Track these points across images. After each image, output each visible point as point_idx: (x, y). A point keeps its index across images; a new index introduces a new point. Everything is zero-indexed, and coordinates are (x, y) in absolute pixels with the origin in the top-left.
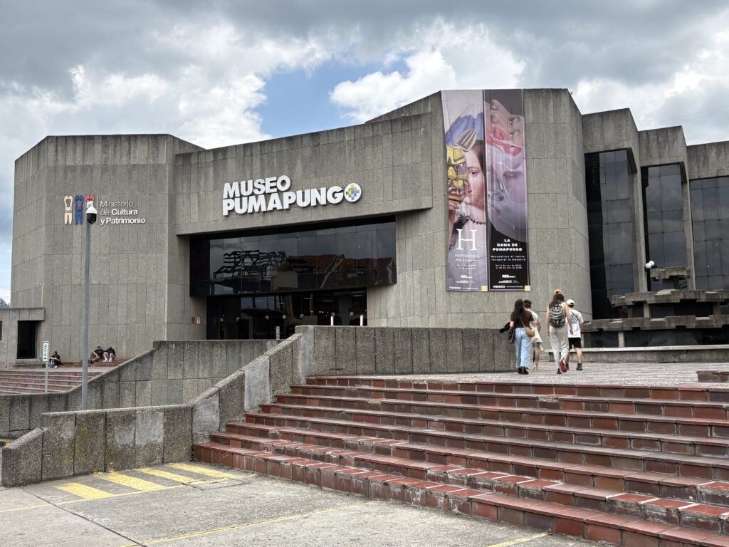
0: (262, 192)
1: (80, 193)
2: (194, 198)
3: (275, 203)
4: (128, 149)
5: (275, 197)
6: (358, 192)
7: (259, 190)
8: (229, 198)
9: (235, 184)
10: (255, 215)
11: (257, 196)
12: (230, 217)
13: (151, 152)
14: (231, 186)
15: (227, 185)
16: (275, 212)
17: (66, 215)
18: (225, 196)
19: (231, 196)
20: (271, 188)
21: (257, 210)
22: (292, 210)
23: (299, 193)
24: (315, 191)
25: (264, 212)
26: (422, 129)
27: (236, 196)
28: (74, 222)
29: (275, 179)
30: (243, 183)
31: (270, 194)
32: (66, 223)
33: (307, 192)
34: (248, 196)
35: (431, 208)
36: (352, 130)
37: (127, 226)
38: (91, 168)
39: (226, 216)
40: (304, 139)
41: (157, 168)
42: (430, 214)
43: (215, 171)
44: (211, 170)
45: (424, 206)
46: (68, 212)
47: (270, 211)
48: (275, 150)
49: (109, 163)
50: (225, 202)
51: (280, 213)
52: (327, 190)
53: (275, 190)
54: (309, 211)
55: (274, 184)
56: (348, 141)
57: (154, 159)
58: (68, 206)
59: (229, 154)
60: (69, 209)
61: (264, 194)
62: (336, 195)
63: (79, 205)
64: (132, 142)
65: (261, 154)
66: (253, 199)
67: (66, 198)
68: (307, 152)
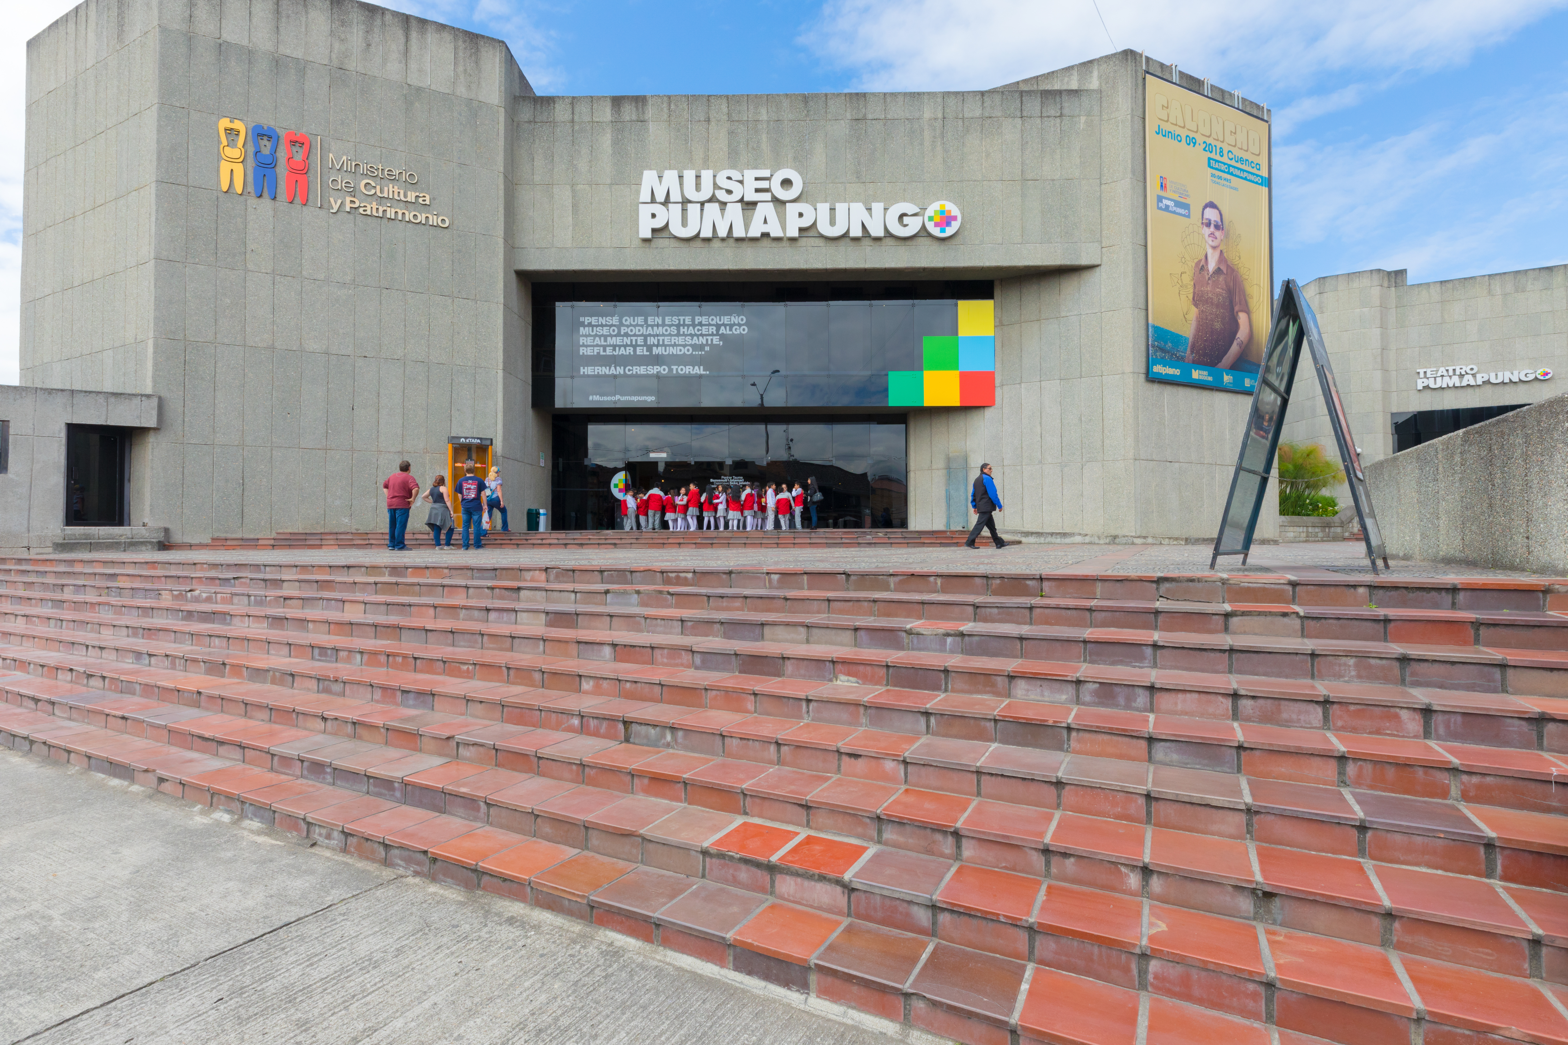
0: (736, 196)
1: (267, 121)
2: (563, 195)
3: (765, 222)
4: (402, 48)
5: (766, 209)
6: (955, 218)
7: (729, 192)
8: (653, 201)
9: (671, 176)
10: (716, 244)
11: (723, 204)
12: (654, 244)
13: (461, 69)
14: (660, 177)
15: (649, 177)
17: (225, 168)
18: (645, 196)
19: (660, 197)
20: (757, 190)
21: (722, 232)
22: (803, 242)
23: (823, 208)
24: (858, 209)
25: (739, 240)
26: (1083, 119)
27: (672, 199)
28: (251, 188)
29: (766, 173)
30: (689, 176)
31: (754, 204)
32: (225, 187)
33: (841, 208)
34: (702, 204)
35: (1098, 266)
36: (939, 100)
38: (302, 67)
39: (646, 240)
40: (831, 102)
41: (474, 108)
42: (1096, 275)
43: (616, 142)
44: (606, 140)
45: (1084, 262)
46: (232, 160)
47: (754, 240)
48: (764, 116)
49: (352, 65)
50: (645, 211)
52: (886, 209)
53: (767, 196)
55: (764, 184)
56: (930, 120)
57: (469, 88)
58: (232, 144)
59: (650, 112)
60: (234, 153)
61: (741, 200)
62: (906, 220)
63: (266, 151)
64: (414, 35)
65: (730, 119)
66: (712, 209)
67: (224, 123)
68: (840, 129)
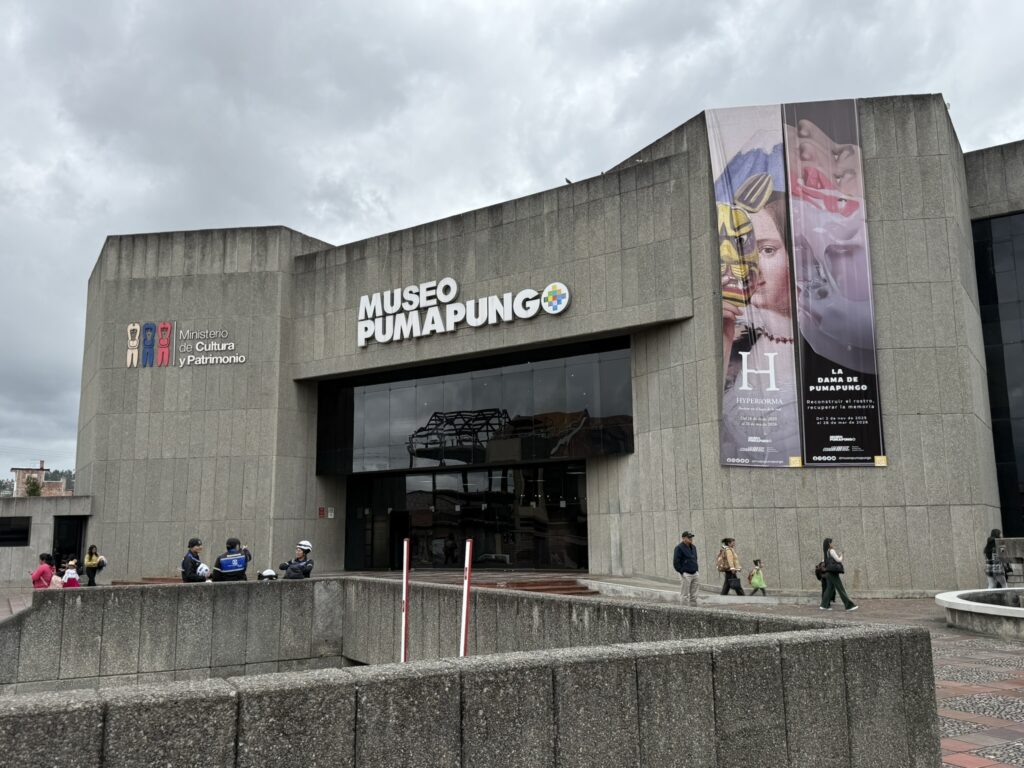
0: (415, 306)
1: (150, 319)
2: (319, 321)
3: (433, 322)
4: (222, 251)
5: (434, 313)
6: (564, 296)
8: (366, 318)
9: (376, 297)
10: (405, 344)
12: (369, 349)
13: (256, 253)
14: (370, 300)
15: (364, 299)
16: (435, 338)
17: (130, 352)
18: (361, 316)
19: (370, 315)
20: (429, 298)
21: (406, 335)
22: (460, 333)
23: (471, 304)
24: (494, 300)
25: (419, 338)
26: (673, 182)
28: (141, 363)
29: (433, 284)
30: (387, 294)
31: (426, 309)
32: (129, 364)
33: (482, 302)
36: (555, 195)
37: (218, 367)
38: (168, 281)
39: (364, 348)
40: (478, 217)
41: (264, 278)
42: (689, 328)
43: (349, 278)
44: (343, 277)
45: (678, 315)
46: (133, 348)
47: (427, 336)
48: (435, 239)
49: (195, 272)
50: (361, 326)
51: (442, 338)
52: (514, 297)
53: (434, 302)
54: (486, 332)
55: (432, 293)
56: (548, 214)
57: (260, 265)
58: (133, 339)
59: (368, 252)
60: (134, 343)
61: (418, 309)
62: (528, 304)
63: (149, 338)
64: (229, 240)
65: (415, 247)
67: (131, 327)
68: (484, 237)
